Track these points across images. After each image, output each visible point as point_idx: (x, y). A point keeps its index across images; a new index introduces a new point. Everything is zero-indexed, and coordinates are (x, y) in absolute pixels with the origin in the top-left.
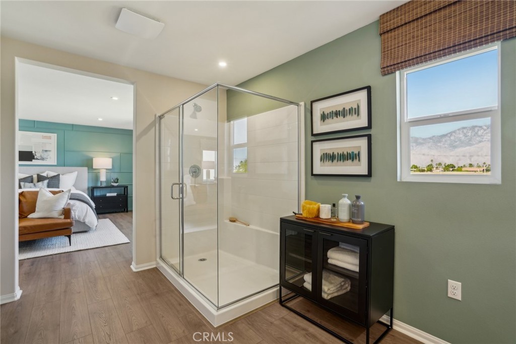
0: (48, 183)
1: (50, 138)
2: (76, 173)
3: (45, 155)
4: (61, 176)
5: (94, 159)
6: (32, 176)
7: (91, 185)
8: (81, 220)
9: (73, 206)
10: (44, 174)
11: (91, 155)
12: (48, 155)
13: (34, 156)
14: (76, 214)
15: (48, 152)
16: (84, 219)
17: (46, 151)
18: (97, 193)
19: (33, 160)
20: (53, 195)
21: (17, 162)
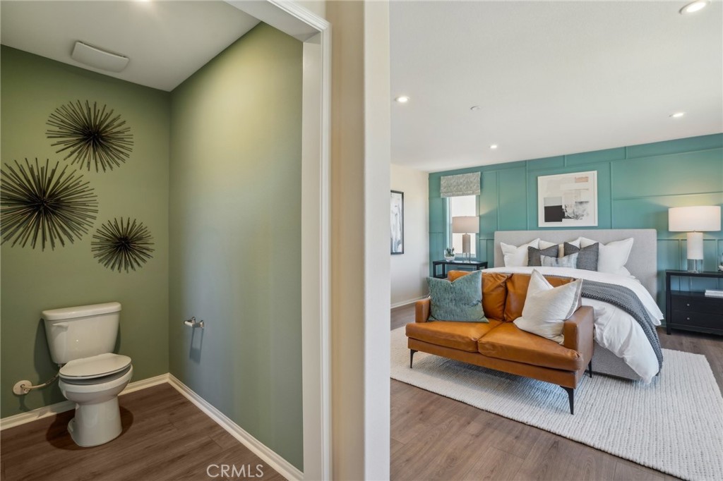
0: (578, 259)
1: (586, 179)
2: (631, 240)
3: (579, 210)
4: (601, 246)
5: (671, 211)
6: (558, 245)
9: (600, 314)
10: (576, 244)
11: (663, 202)
12: (584, 210)
13: (564, 213)
14: (605, 334)
15: (584, 205)
16: (622, 352)
17: (581, 203)
19: (563, 220)
20: (551, 287)
21: (542, 223)
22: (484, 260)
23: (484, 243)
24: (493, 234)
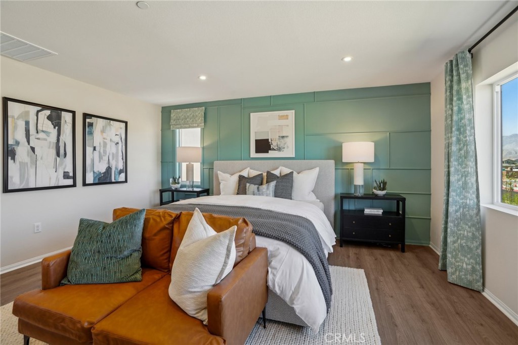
0: (276, 186)
1: (286, 117)
2: (317, 169)
3: (281, 143)
4: (295, 174)
5: (344, 145)
6: (262, 174)
7: (340, 191)
8: (287, 299)
9: (274, 256)
12: (285, 143)
13: (270, 145)
14: (277, 280)
15: (285, 139)
16: (292, 300)
17: (283, 137)
18: (349, 206)
19: (269, 151)
20: (212, 232)
21: (253, 154)
22: (206, 187)
23: (206, 171)
24: (212, 164)
